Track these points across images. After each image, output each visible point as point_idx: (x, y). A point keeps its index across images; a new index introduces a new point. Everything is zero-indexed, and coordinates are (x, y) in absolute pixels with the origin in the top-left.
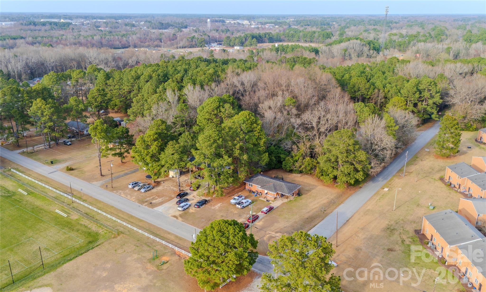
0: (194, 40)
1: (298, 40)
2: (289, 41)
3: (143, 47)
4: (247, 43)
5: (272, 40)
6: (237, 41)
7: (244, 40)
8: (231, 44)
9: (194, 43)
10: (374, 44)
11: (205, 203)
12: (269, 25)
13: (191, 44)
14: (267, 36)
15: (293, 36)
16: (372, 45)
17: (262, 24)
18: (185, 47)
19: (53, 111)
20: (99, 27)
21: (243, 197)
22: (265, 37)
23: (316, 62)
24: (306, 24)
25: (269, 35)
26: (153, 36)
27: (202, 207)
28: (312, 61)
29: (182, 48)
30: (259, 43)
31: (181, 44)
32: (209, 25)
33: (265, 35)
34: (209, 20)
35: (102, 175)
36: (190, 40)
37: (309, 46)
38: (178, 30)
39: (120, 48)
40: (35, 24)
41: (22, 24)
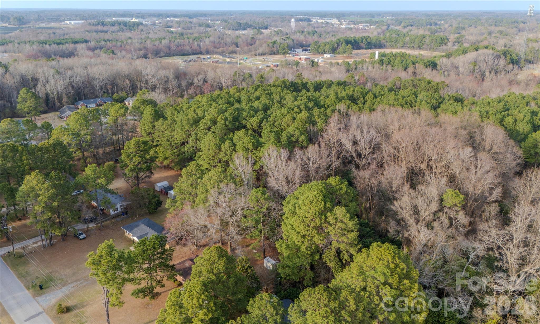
0: (275, 46)
1: (402, 46)
2: (392, 47)
3: (216, 53)
4: (340, 50)
5: (370, 45)
6: (328, 47)
7: (336, 46)
8: (320, 51)
9: (275, 49)
10: (511, 55)
12: (363, 24)
13: (272, 51)
14: (364, 40)
15: (396, 41)
16: (508, 57)
17: (354, 23)
18: (264, 54)
20: (171, 27)
22: (362, 42)
23: (446, 88)
24: (409, 24)
25: (366, 40)
26: (229, 40)
28: (440, 85)
29: (261, 55)
30: (354, 49)
31: (260, 51)
32: (293, 25)
33: (362, 39)
34: (293, 20)
36: (271, 45)
37: (419, 54)
38: (257, 32)
39: (189, 55)
40: (103, 24)
41: (90, 24)
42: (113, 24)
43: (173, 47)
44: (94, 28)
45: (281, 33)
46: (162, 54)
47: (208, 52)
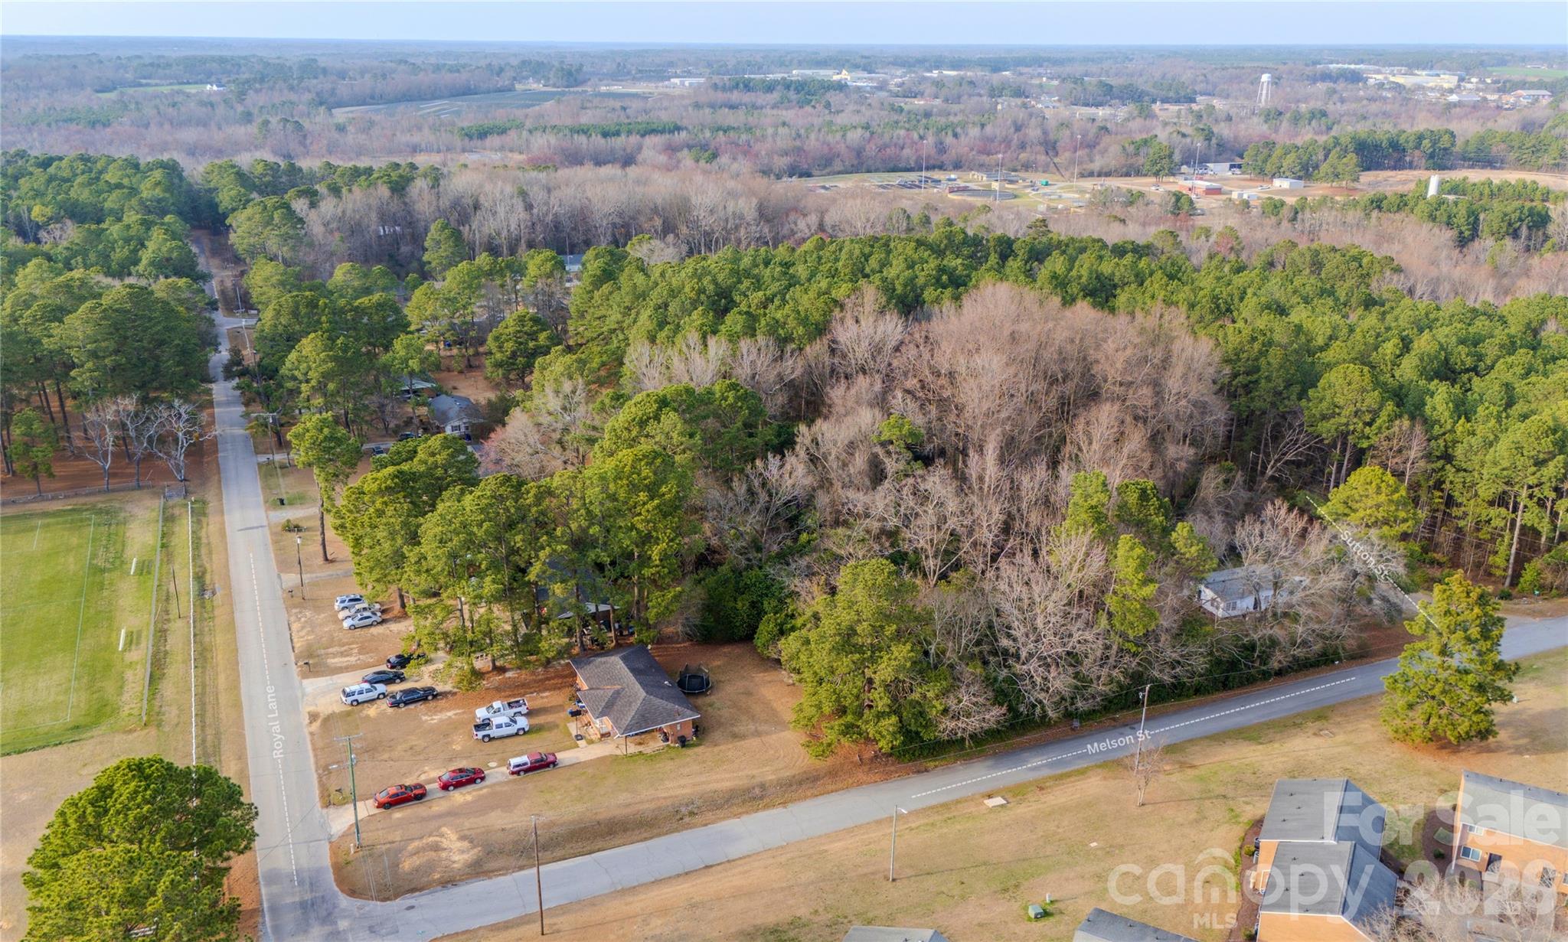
0: (1143, 150)
1: (1557, 165)
2: (1521, 164)
3: (981, 167)
4: (1323, 168)
5: (1440, 157)
6: (1290, 159)
7: (1319, 156)
8: (1268, 169)
9: (1140, 161)
11: (424, 699)
13: (1132, 165)
14: (1426, 143)
17: (1505, 87)
18: (1108, 174)
19: (332, 370)
20: (915, 97)
21: (524, 710)
22: (1418, 147)
25: (1437, 141)
26: (1035, 133)
27: (403, 709)
29: (1099, 175)
31: (1096, 166)
33: (1420, 138)
34: (1265, 78)
35: (326, 559)
36: (1131, 149)
38: (1136, 113)
40: (748, 86)
41: (715, 87)
42: (770, 88)
43: (871, 150)
44: (720, 97)
45: (1210, 115)
46: (837, 165)
47: (957, 166)
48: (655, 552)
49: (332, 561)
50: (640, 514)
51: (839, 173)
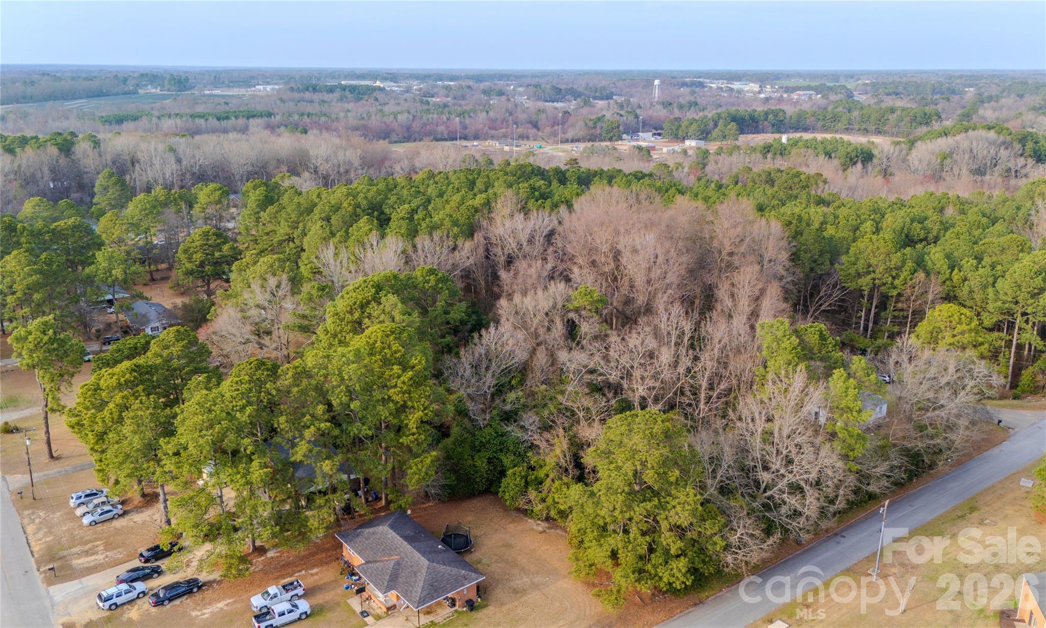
0: (599, 125)
1: (847, 129)
2: (825, 129)
3: (492, 138)
4: (716, 133)
5: (780, 126)
6: (694, 127)
7: (711, 124)
8: (680, 134)
9: (598, 131)
10: (1036, 143)
11: (189, 592)
12: (801, 93)
13: (592, 134)
14: (770, 116)
15: (835, 118)
16: (1030, 145)
17: (788, 90)
18: (578, 140)
20: (433, 96)
21: (300, 591)
22: (766, 120)
23: (821, 184)
24: (892, 90)
25: (776, 116)
26: (522, 117)
27: (168, 606)
28: (812, 181)
29: (572, 142)
30: (742, 132)
31: (570, 134)
32: (657, 92)
33: (766, 114)
34: (657, 82)
35: (52, 457)
36: (591, 124)
37: (869, 142)
38: (582, 104)
39: (446, 140)
41: (292, 89)
42: (331, 90)
43: (416, 126)
44: (297, 95)
45: (628, 105)
46: (394, 137)
47: (476, 137)
48: (412, 420)
49: (58, 458)
50: (396, 386)
51: (395, 142)
